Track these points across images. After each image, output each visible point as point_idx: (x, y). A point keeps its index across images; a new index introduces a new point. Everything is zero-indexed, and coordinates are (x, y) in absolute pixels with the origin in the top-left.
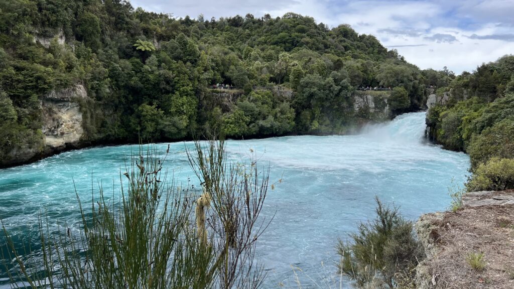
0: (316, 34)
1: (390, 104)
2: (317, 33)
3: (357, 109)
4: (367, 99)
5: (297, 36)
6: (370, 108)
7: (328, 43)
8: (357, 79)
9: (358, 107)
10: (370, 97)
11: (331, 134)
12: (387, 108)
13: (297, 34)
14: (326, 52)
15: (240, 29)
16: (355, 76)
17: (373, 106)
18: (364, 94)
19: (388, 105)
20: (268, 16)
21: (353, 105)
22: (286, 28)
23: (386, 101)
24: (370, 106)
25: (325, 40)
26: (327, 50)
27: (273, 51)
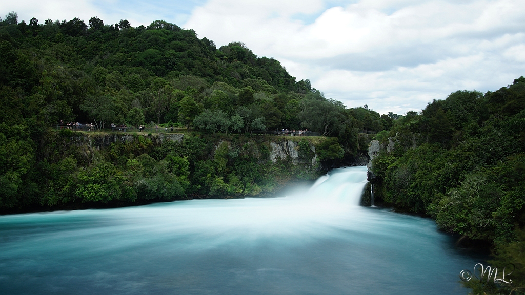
0: (201, 54)
1: (319, 154)
2: (203, 52)
3: (275, 161)
4: (288, 147)
5: (174, 55)
6: (292, 159)
7: (219, 67)
8: (274, 118)
9: (276, 158)
10: (291, 143)
11: (241, 196)
12: (315, 159)
13: (173, 52)
14: (217, 80)
15: (81, 40)
16: (272, 115)
17: (297, 156)
18: (284, 140)
19: (316, 156)
20: (125, 23)
21: (269, 155)
22: (155, 43)
23: (313, 149)
24: (293, 156)
25: (214, 63)
26: (218, 77)
27: (138, 75)
